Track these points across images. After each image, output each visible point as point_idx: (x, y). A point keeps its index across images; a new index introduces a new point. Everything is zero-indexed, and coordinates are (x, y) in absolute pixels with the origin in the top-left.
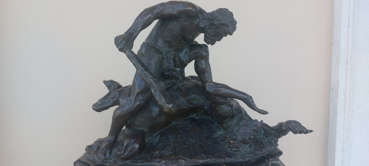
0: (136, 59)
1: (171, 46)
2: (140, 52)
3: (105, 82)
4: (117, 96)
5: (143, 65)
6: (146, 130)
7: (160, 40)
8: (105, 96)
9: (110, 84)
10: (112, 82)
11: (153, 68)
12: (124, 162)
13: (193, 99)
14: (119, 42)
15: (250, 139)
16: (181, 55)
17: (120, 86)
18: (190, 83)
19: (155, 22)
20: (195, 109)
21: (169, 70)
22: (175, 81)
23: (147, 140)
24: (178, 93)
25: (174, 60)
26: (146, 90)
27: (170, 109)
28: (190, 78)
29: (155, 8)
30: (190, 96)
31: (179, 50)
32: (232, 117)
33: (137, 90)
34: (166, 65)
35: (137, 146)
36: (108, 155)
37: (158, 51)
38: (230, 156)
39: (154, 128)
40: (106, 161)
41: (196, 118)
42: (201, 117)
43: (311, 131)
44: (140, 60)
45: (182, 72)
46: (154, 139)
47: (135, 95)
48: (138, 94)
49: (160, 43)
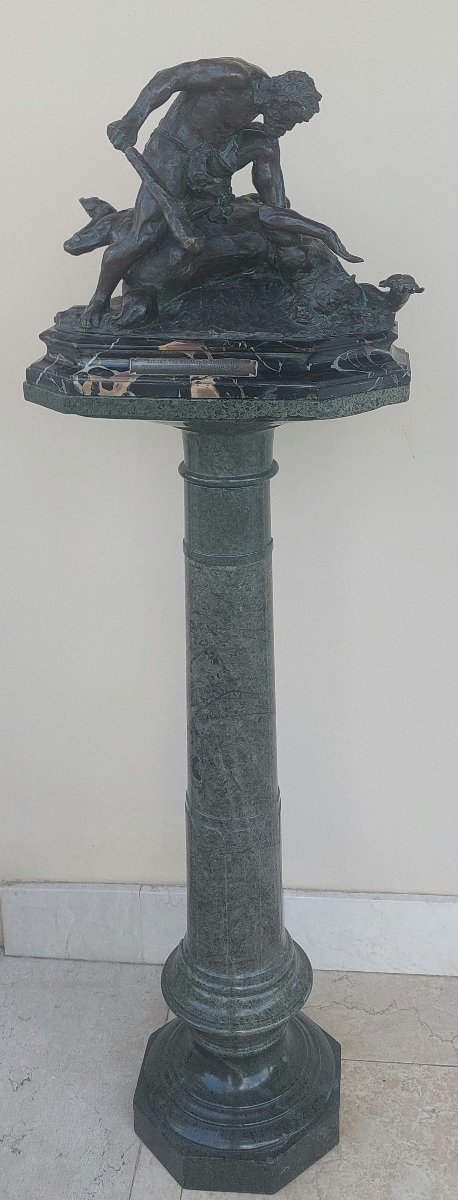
0: (140, 162)
1: (202, 138)
2: (148, 146)
3: (83, 202)
4: (109, 227)
5: (152, 174)
6: (159, 287)
7: (183, 127)
8: (86, 228)
9: (93, 205)
10: (95, 201)
11: (170, 179)
12: (123, 332)
13: (248, 239)
14: (116, 133)
15: (329, 304)
16: (224, 154)
17: (111, 210)
18: (247, 208)
19: (176, 95)
20: (252, 260)
21: (198, 182)
22: (213, 203)
23: (160, 307)
24: (220, 225)
25: (208, 163)
26: (157, 216)
27: (193, 245)
28: (249, 199)
29: (172, 71)
30: (243, 232)
31: (219, 145)
32: (308, 269)
33: (143, 217)
34: (193, 172)
35: (143, 310)
36: (96, 321)
37: (180, 147)
38: (293, 330)
39: (174, 285)
40: (92, 331)
41: (255, 277)
42: (265, 275)
43: (421, 290)
44: (147, 164)
45: (227, 187)
46: (175, 305)
47: (140, 224)
48: (146, 222)
49: (183, 133)
